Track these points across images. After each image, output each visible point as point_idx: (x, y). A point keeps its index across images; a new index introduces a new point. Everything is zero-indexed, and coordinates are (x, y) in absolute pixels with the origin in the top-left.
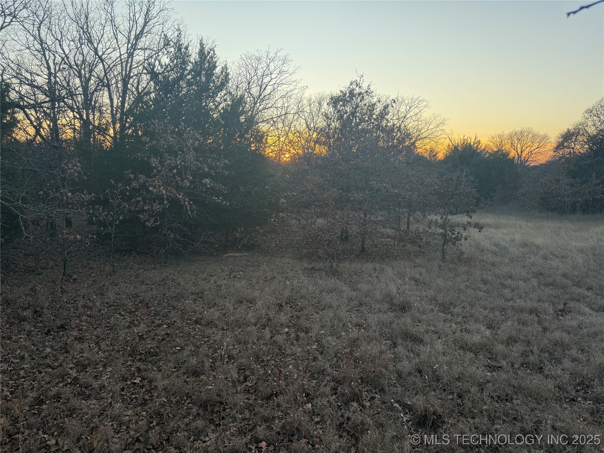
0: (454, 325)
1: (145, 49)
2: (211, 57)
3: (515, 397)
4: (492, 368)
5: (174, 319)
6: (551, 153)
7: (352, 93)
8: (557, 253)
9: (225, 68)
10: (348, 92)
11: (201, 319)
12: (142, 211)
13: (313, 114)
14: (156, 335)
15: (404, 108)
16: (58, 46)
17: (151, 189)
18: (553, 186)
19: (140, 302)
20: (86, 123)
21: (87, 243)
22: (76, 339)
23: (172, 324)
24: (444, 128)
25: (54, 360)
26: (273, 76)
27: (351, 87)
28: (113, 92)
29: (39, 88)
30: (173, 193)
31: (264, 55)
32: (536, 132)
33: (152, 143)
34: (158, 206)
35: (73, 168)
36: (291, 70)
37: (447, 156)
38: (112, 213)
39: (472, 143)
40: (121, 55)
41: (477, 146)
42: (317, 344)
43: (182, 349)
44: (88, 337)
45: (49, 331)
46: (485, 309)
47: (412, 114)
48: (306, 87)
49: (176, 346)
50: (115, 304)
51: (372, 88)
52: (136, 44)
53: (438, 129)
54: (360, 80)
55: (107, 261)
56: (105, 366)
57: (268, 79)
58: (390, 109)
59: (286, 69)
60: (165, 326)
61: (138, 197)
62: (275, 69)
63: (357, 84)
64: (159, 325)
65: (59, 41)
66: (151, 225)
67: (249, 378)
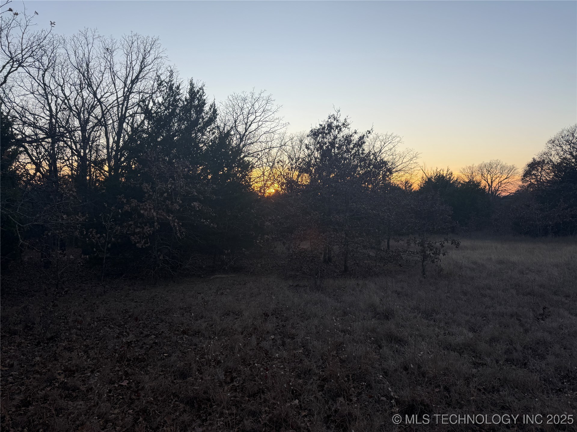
0: (437, 329)
1: (139, 93)
2: (201, 96)
3: (501, 389)
4: (476, 365)
5: (162, 330)
6: (520, 183)
7: (330, 126)
8: (533, 268)
9: (213, 106)
10: (326, 125)
11: (188, 330)
12: (134, 234)
13: (296, 150)
14: (145, 343)
15: (379, 144)
16: (60, 91)
17: (142, 212)
18: (524, 211)
19: (129, 317)
20: (83, 159)
21: (80, 263)
22: (65, 348)
23: (160, 334)
24: (417, 161)
25: (43, 367)
26: (257, 114)
27: (329, 120)
28: (109, 133)
29: (40, 128)
30: (163, 216)
31: (250, 96)
32: (504, 164)
33: (144, 170)
34: (149, 229)
35: (69, 193)
36: (274, 108)
37: (421, 187)
38: (104, 235)
39: (445, 175)
40: (117, 98)
41: (450, 178)
42: (303, 348)
43: (170, 356)
44: (77, 347)
45: (39, 343)
46: (467, 314)
47: (386, 149)
48: (288, 124)
49: (164, 353)
50: (105, 319)
51: (348, 121)
52: (131, 88)
53: (412, 162)
54: (337, 115)
55: (98, 284)
56: (92, 372)
57: (253, 117)
58: (365, 139)
59: (269, 108)
60: (153, 336)
61: (130, 221)
62: (259, 108)
63: (335, 118)
64: (147, 336)
65: (62, 86)
66: (142, 246)
67: (236, 379)
